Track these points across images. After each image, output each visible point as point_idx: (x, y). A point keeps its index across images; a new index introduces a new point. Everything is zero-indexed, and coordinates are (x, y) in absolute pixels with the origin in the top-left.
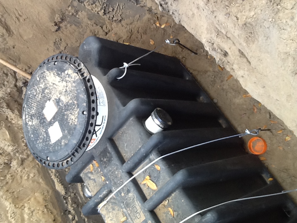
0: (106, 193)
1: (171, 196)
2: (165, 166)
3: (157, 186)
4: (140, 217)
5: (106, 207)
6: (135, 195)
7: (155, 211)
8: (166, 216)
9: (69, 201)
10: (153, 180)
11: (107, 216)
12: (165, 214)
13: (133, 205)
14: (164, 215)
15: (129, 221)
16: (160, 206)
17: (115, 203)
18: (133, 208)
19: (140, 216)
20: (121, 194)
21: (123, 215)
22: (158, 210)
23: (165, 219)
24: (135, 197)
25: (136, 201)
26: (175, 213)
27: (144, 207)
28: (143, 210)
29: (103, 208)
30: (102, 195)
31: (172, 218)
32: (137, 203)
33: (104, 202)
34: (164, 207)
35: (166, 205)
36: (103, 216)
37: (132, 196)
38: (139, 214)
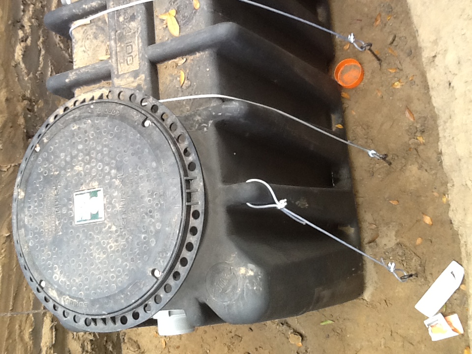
0: (97, 6)
1: (195, 56)
2: (208, 7)
3: (180, 32)
4: (131, 64)
5: (86, 29)
6: (140, 29)
7: (159, 66)
8: (171, 81)
9: (29, 11)
10: (179, 20)
11: (80, 43)
12: (171, 78)
13: (129, 41)
14: (169, 78)
15: (112, 62)
16: (170, 62)
17: (103, 29)
18: (128, 46)
19: (133, 61)
20: (118, 17)
21: (107, 52)
22: (165, 67)
23: (168, 84)
24: (139, 31)
25: (136, 38)
26: (186, 82)
27: (145, 50)
28: (141, 55)
29: (80, 28)
30: (89, 6)
31: (178, 88)
32: (136, 42)
33: (86, 21)
34: (175, 67)
35: (179, 64)
36: (74, 40)
37: (135, 27)
38: (133, 59)
